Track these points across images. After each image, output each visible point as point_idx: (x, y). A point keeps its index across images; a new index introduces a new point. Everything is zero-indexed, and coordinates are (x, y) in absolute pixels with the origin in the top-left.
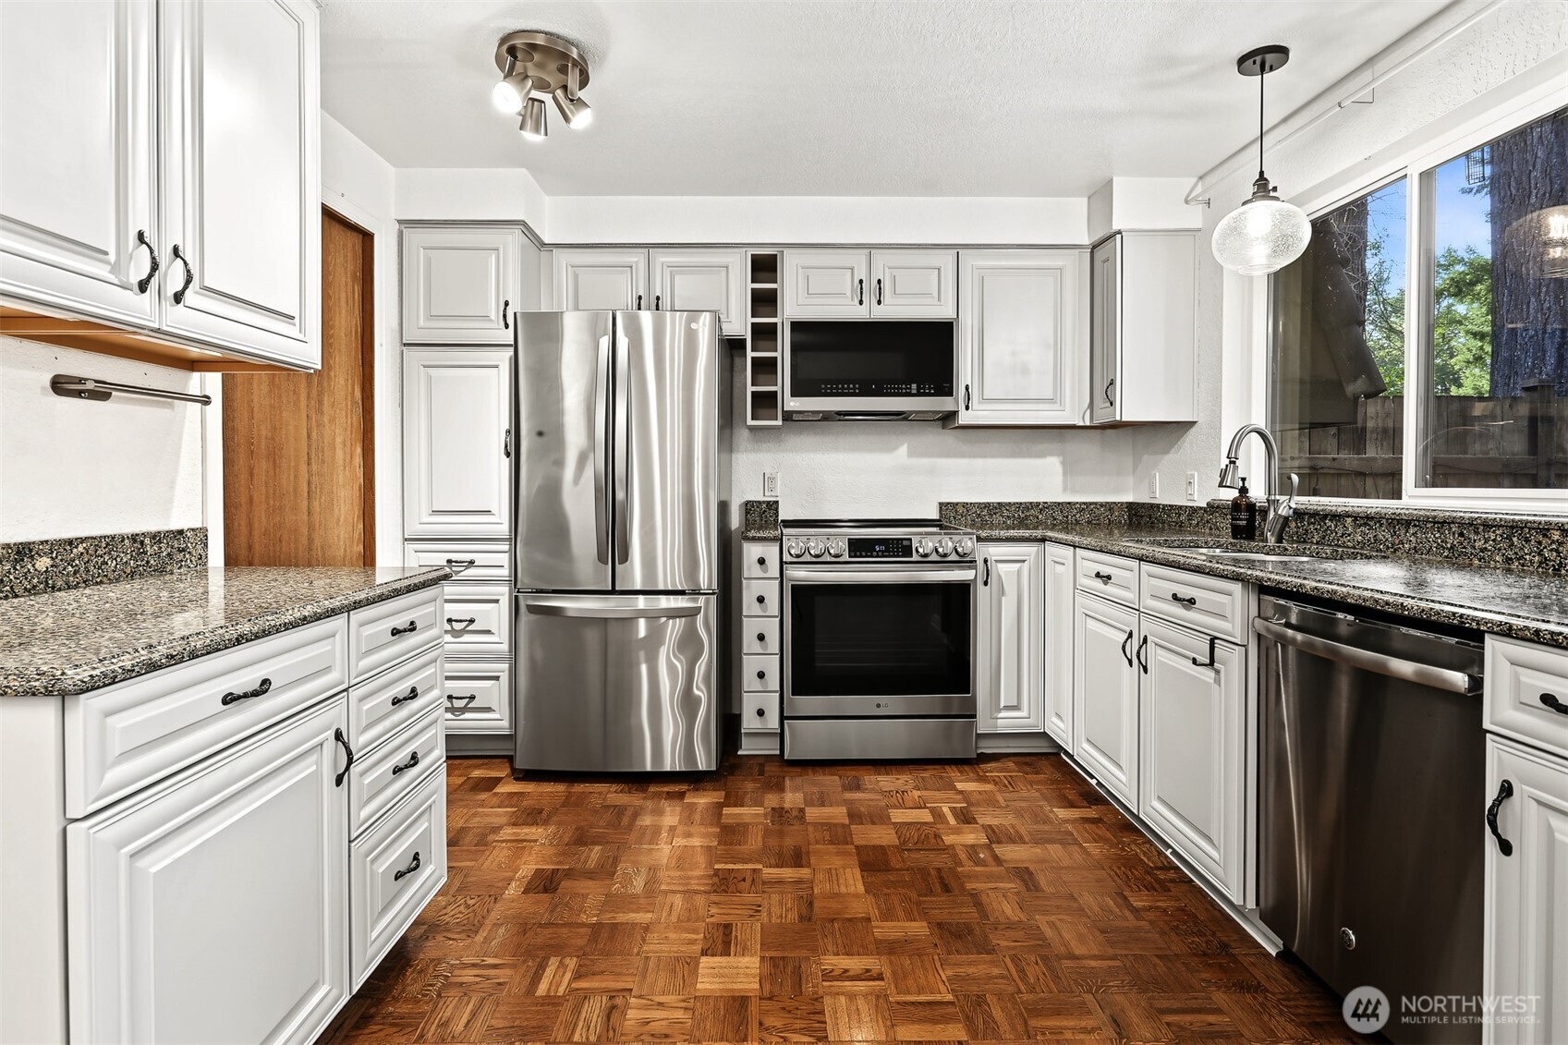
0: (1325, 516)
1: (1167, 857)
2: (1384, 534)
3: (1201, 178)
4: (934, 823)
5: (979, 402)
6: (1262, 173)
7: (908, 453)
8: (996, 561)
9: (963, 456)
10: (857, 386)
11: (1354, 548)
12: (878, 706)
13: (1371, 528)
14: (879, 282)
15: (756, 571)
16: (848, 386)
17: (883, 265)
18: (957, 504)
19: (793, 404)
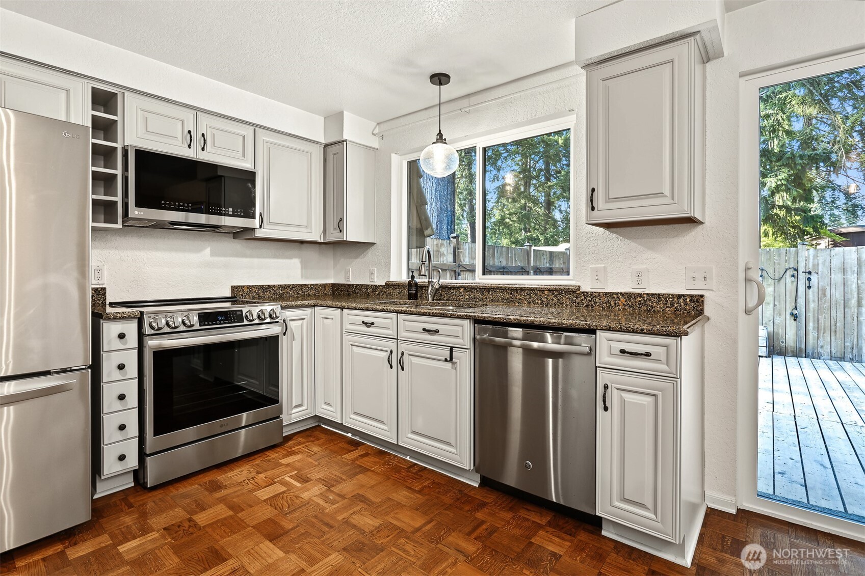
0: (451, 288)
1: (408, 461)
2: (478, 295)
3: (378, 124)
4: (288, 490)
5: (267, 224)
6: (440, 131)
7: (211, 254)
8: (290, 320)
9: (245, 256)
10: (190, 205)
11: (464, 301)
12: (222, 426)
13: (472, 292)
14: (203, 135)
15: (117, 344)
16: (184, 204)
17: (206, 124)
18: (244, 286)
19: (135, 212)
